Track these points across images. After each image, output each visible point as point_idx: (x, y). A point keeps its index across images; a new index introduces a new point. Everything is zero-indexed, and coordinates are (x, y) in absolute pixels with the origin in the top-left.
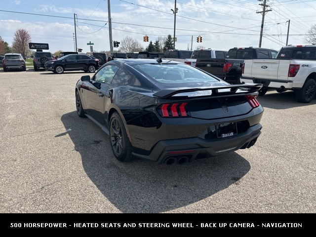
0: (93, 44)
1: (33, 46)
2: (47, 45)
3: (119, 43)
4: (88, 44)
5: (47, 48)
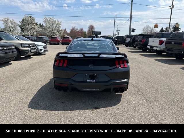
0: (119, 31)
1: (94, 33)
2: (100, 32)
3: (135, 30)
4: (117, 31)
5: (100, 34)
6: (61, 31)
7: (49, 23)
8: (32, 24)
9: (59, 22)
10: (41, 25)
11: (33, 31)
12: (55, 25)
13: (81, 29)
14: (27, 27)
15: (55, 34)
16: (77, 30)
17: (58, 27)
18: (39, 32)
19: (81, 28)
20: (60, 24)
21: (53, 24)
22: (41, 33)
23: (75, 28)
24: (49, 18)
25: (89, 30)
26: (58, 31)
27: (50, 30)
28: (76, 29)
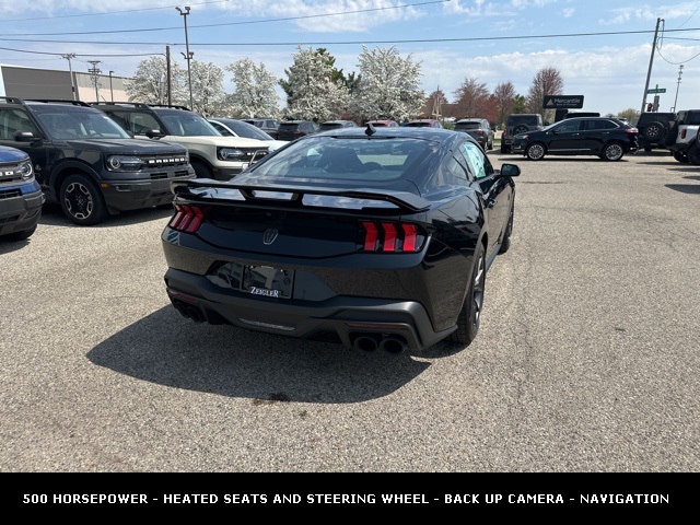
1: (550, 103)
2: (581, 98)
5: (579, 106)
6: (417, 97)
7: (375, 71)
8: (321, 79)
9: (414, 65)
10: (356, 77)
11: (321, 101)
12: (396, 77)
13: (503, 87)
14: (302, 88)
15: (392, 112)
16: (484, 91)
17: (407, 86)
18: (339, 104)
19: (506, 83)
20: (414, 72)
21: (390, 72)
22: (346, 109)
23: (476, 83)
24: (377, 53)
25: (536, 91)
26: (405, 98)
27: (378, 96)
28: (479, 90)
